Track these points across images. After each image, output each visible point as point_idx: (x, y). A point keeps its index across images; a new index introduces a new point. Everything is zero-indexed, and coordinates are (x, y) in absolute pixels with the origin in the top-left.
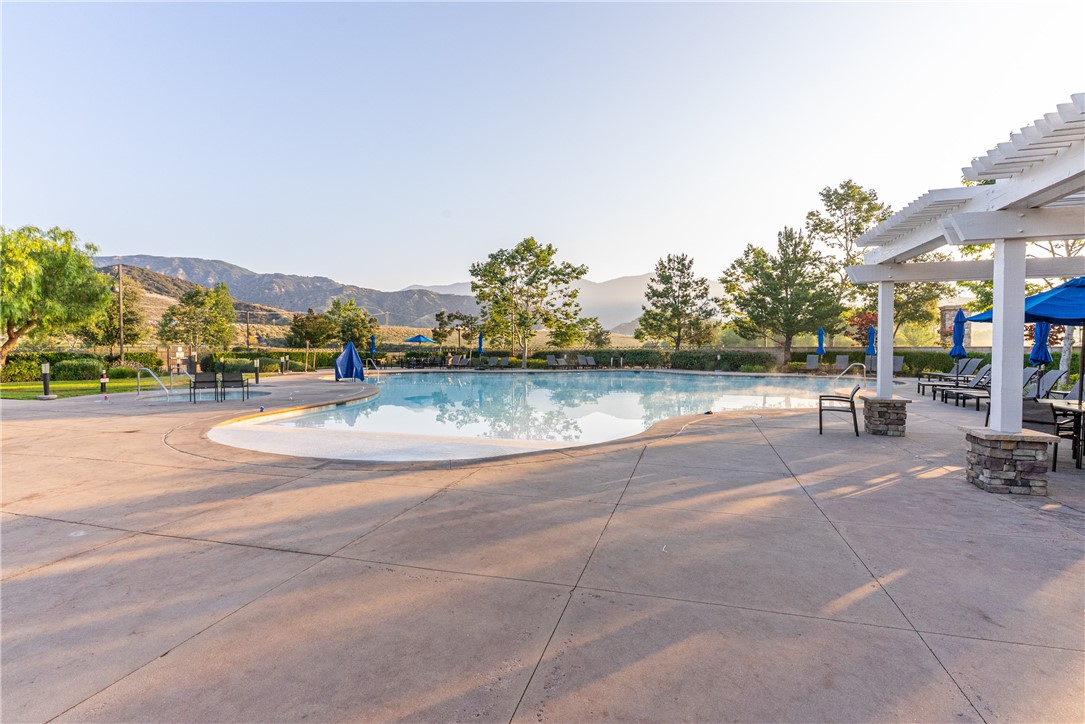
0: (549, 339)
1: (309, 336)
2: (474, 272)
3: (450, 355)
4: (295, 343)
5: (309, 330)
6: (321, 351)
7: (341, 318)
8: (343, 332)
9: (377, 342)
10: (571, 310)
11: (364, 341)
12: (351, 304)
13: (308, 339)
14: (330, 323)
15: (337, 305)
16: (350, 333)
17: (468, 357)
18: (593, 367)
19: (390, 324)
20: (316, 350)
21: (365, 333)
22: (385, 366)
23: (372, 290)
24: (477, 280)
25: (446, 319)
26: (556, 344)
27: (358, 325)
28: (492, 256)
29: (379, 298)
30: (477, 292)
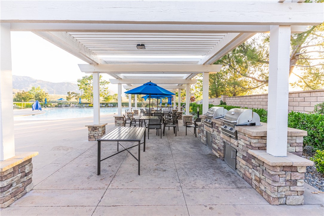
0: (103, 99)
1: (23, 98)
2: (79, 81)
3: (71, 104)
4: (17, 100)
5: (23, 97)
6: (27, 103)
7: (35, 93)
8: (36, 97)
9: (48, 100)
10: (106, 92)
11: (43, 100)
12: (39, 88)
13: (23, 99)
14: (31, 94)
15: (33, 88)
16: (38, 98)
17: (77, 104)
18: (113, 107)
19: (56, 94)
20: (25, 103)
21: (44, 97)
22: (50, 107)
23: (49, 82)
24: (79, 83)
25: (71, 94)
26: (105, 101)
27: (41, 95)
28: (83, 77)
29: (52, 85)
30: (80, 87)
